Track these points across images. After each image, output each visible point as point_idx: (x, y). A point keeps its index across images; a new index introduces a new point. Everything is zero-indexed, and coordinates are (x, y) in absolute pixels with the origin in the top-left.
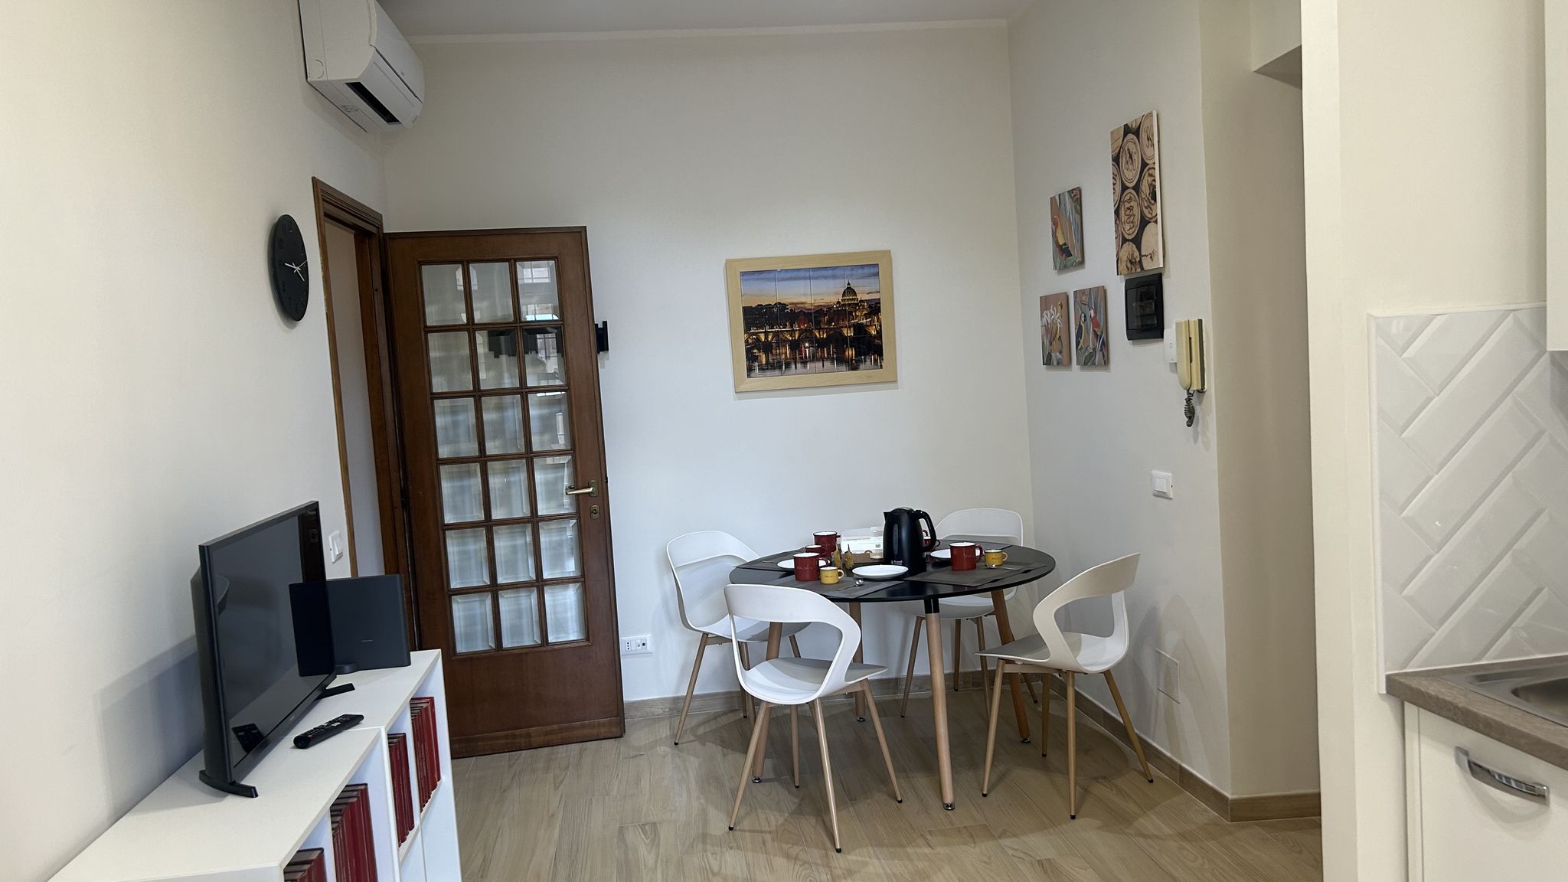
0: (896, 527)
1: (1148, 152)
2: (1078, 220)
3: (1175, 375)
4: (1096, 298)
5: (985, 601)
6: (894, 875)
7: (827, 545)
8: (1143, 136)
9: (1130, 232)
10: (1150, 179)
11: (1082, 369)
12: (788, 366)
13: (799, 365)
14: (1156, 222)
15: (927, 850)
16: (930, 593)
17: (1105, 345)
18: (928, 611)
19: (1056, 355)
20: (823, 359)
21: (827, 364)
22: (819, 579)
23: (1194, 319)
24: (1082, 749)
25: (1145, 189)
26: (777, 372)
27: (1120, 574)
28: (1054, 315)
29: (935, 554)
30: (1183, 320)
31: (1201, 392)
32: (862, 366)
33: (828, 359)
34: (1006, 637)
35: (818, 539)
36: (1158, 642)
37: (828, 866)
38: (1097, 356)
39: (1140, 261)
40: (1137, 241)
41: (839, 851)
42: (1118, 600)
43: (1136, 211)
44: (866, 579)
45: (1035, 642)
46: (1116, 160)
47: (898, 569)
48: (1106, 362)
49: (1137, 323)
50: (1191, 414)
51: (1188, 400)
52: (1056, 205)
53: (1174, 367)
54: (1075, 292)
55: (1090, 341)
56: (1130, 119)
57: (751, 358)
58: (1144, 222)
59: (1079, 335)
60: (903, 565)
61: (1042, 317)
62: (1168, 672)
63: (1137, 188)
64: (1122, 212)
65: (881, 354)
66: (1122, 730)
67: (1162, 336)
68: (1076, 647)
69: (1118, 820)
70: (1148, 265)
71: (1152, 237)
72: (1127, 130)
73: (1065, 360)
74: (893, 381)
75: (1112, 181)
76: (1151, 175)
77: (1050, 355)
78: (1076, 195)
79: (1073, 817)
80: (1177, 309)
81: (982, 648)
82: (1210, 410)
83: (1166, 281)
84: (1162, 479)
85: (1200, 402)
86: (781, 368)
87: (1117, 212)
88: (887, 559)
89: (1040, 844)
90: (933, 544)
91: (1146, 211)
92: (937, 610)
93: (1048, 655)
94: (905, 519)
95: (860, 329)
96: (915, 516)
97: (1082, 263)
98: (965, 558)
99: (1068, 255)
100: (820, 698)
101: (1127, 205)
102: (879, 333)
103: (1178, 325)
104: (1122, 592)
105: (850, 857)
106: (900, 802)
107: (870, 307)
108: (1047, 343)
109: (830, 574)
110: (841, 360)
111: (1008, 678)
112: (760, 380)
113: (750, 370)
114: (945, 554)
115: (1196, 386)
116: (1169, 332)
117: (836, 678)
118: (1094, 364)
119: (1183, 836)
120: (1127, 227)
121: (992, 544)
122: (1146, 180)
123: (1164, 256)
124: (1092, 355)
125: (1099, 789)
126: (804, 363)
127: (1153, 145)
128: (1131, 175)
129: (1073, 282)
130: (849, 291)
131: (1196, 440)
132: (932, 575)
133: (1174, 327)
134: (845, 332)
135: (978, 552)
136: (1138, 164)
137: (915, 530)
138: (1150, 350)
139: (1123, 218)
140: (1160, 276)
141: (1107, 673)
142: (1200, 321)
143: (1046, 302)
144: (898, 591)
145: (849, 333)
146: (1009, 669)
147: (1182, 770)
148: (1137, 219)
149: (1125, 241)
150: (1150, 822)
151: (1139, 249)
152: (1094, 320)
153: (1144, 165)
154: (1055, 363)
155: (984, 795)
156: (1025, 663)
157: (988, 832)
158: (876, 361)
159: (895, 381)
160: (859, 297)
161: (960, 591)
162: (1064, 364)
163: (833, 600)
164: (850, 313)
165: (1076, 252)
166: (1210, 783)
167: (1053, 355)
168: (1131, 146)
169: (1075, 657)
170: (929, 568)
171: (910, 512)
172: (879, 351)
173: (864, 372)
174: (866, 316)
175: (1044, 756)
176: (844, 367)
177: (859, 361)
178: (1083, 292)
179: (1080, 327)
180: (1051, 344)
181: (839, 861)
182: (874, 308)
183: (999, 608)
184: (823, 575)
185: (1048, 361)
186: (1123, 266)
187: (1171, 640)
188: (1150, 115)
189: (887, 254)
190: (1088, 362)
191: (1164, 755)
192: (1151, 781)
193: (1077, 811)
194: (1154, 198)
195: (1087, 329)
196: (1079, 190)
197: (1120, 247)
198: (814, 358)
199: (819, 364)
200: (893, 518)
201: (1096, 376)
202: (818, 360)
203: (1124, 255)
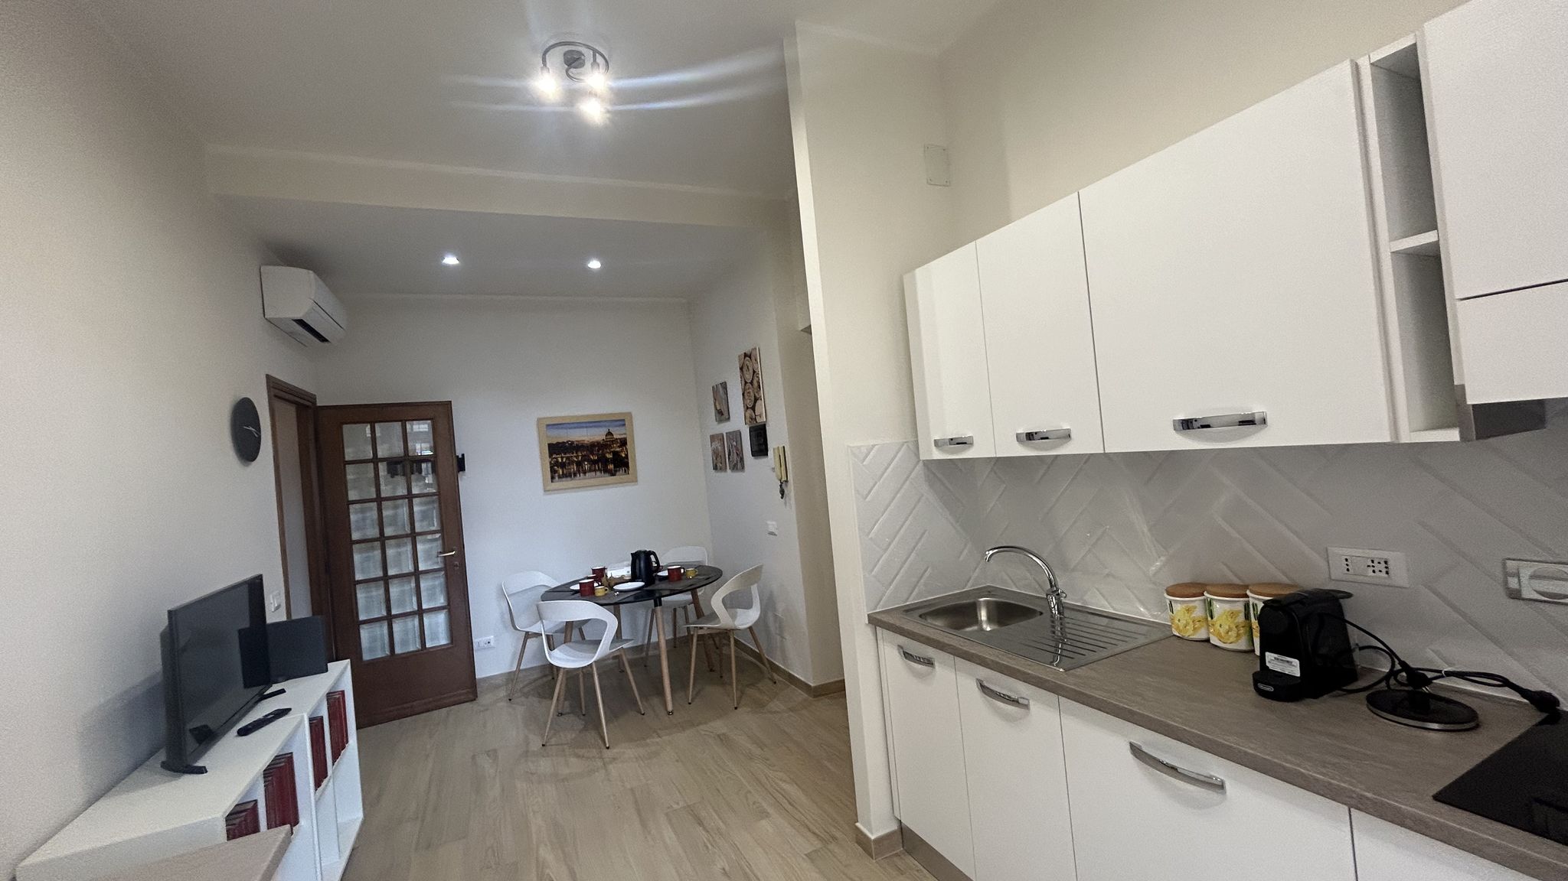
0: (637, 561)
1: (756, 366)
2: (726, 398)
3: (774, 474)
4: (736, 435)
5: (687, 597)
6: (640, 757)
7: (599, 574)
8: (753, 358)
9: (750, 404)
11: (732, 472)
12: (575, 475)
13: (581, 474)
14: (761, 400)
15: (658, 740)
16: (657, 595)
17: (742, 459)
18: (656, 605)
19: (719, 465)
20: (595, 470)
21: (598, 473)
22: (594, 594)
23: (781, 446)
24: (739, 670)
25: (755, 383)
26: (569, 479)
27: (754, 575)
28: (717, 444)
29: (660, 574)
30: (776, 447)
31: (787, 481)
32: (618, 473)
33: (598, 471)
34: (699, 614)
35: (594, 571)
36: (775, 609)
37: (601, 758)
38: (738, 465)
39: (755, 418)
40: (753, 408)
41: (608, 748)
42: (754, 589)
43: (752, 394)
44: (621, 591)
45: (713, 616)
46: (741, 369)
47: (640, 584)
48: (743, 467)
49: (756, 448)
50: (782, 492)
51: (781, 486)
52: (715, 390)
53: (773, 469)
54: (727, 433)
55: (735, 457)
56: (747, 350)
57: (553, 471)
58: (756, 400)
59: (729, 455)
60: (642, 581)
61: (712, 446)
62: (780, 624)
63: (752, 383)
64: (746, 394)
65: (628, 467)
66: (759, 657)
67: (767, 455)
68: (734, 617)
69: (759, 706)
70: (759, 420)
71: (760, 407)
72: (746, 355)
73: (724, 467)
74: (635, 481)
75: (740, 379)
76: (757, 377)
77: (716, 466)
78: (724, 385)
79: (736, 708)
80: (772, 443)
81: (687, 622)
82: (791, 489)
83: (767, 428)
84: (772, 526)
85: (786, 486)
86: (571, 476)
87: (743, 394)
88: (633, 579)
89: (719, 726)
90: (659, 568)
91: (756, 394)
92: (661, 605)
93: (719, 622)
94: (643, 556)
95: (615, 454)
96: (648, 554)
97: (729, 418)
98: (676, 575)
99: (722, 415)
100: (595, 662)
101: (748, 391)
102: (627, 455)
103: (774, 449)
104: (756, 585)
105: (615, 751)
106: (643, 714)
107: (621, 442)
109: (600, 591)
110: (606, 471)
111: (701, 637)
112: (559, 484)
113: (553, 478)
114: (665, 573)
115: (784, 479)
116: (770, 452)
117: (604, 649)
118: (737, 469)
119: (791, 710)
120: (748, 401)
121: (690, 566)
122: (756, 380)
123: (766, 416)
124: (736, 464)
125: (750, 691)
126: (585, 473)
127: (758, 363)
128: (749, 377)
129: (725, 428)
130: (609, 433)
131: (785, 505)
132: (659, 586)
133: (772, 450)
134: (607, 456)
135: (682, 571)
136: (751, 371)
137: (648, 562)
138: (762, 461)
139: (746, 397)
140: (764, 426)
141: (750, 628)
142: (784, 447)
143: (713, 438)
144: (639, 596)
145: (609, 456)
146: (701, 632)
147: (790, 675)
148: (753, 399)
149: (747, 408)
150: (776, 705)
151: (754, 412)
152: (735, 447)
153: (754, 372)
154: (719, 469)
155: (690, 704)
156: (709, 628)
157: (692, 724)
158: (625, 470)
160: (615, 437)
161: (673, 592)
162: (723, 469)
163: (602, 605)
164: (610, 445)
165: (725, 413)
166: (802, 679)
168: (748, 363)
169: (734, 621)
170: (657, 582)
171: (645, 552)
172: (626, 465)
173: (620, 476)
174: (619, 447)
175: (721, 677)
176: (607, 475)
177: (616, 471)
178: (730, 433)
179: (730, 450)
180: (716, 459)
181: (607, 754)
182: (623, 443)
183: (695, 600)
184: (596, 591)
185: (715, 468)
186: (748, 420)
187: (780, 607)
188: (755, 349)
189: (630, 414)
190: (734, 468)
191: (780, 668)
192: (775, 683)
193: (738, 704)
194: (760, 388)
195: (733, 451)
196: (726, 383)
197: (746, 411)
198: (590, 470)
199: (593, 473)
200: (636, 556)
201: (737, 475)
202: (593, 471)
203: (748, 415)
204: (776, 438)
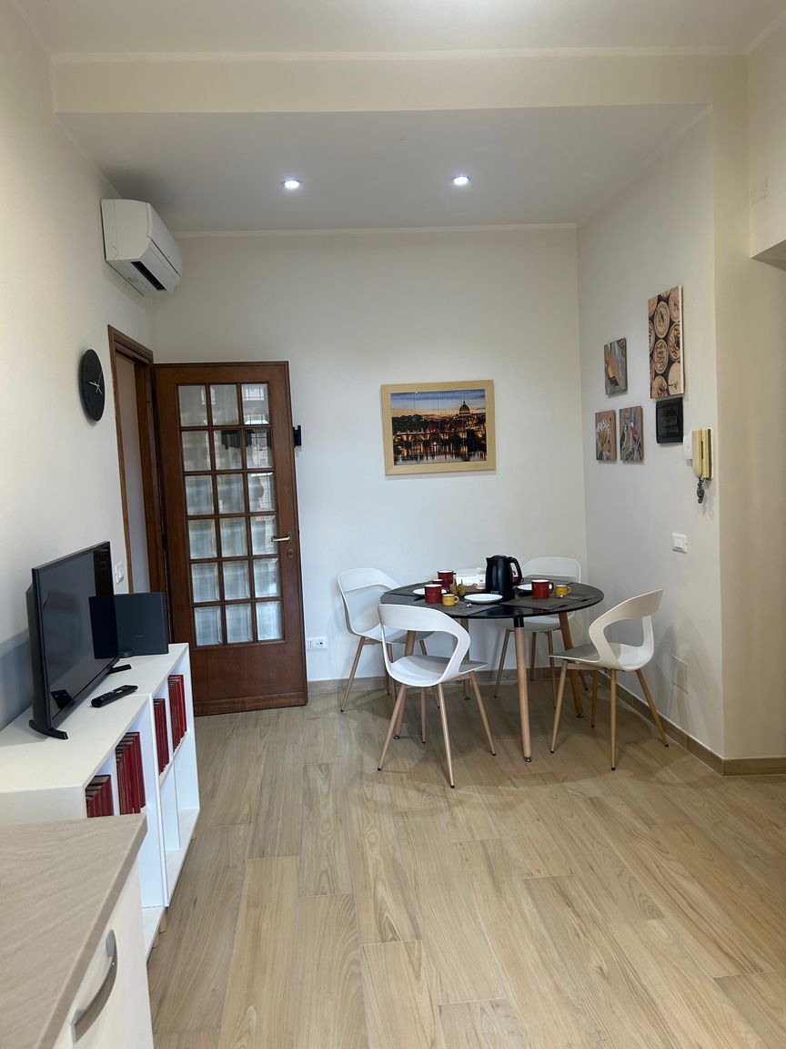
0: (495, 568)
1: (675, 314)
2: (624, 361)
3: (690, 468)
4: (635, 414)
5: (555, 620)
6: (491, 804)
7: (447, 579)
8: (671, 303)
9: (660, 368)
10: (676, 332)
11: (624, 463)
12: (422, 458)
13: (429, 458)
14: (679, 362)
15: (513, 788)
16: (517, 613)
17: (641, 446)
18: (516, 625)
19: (606, 453)
20: (445, 453)
21: (448, 457)
22: (442, 602)
23: (705, 429)
24: (620, 723)
25: (672, 338)
26: (414, 462)
27: (649, 604)
28: (605, 425)
29: (521, 587)
30: (697, 430)
31: (709, 479)
32: (472, 458)
33: (449, 453)
34: (568, 645)
35: (441, 575)
36: (673, 651)
37: (446, 798)
38: (634, 453)
39: (667, 390)
40: (665, 375)
41: (453, 787)
42: (647, 622)
43: (665, 355)
44: (473, 603)
45: (589, 648)
46: (652, 319)
47: (495, 597)
48: (641, 458)
49: (664, 432)
50: (701, 495)
51: (700, 485)
52: (608, 351)
53: (690, 462)
54: (621, 410)
55: (630, 444)
56: (662, 291)
57: (397, 452)
58: (671, 362)
59: (622, 440)
60: (499, 594)
61: (596, 427)
62: (680, 672)
63: (666, 339)
64: (655, 355)
65: (485, 451)
66: (648, 712)
67: (682, 441)
68: (617, 653)
69: (643, 772)
70: (673, 392)
71: (676, 371)
72: (660, 299)
73: (612, 457)
74: (493, 469)
75: (648, 333)
76: (676, 330)
77: (601, 454)
78: (622, 344)
79: (613, 769)
80: (692, 423)
81: (551, 651)
82: (714, 492)
83: (685, 403)
84: (680, 539)
85: (708, 485)
86: (417, 459)
87: (651, 355)
88: (488, 590)
89: (591, 787)
90: (520, 580)
91: (672, 354)
92: (522, 625)
93: (598, 658)
94: (501, 563)
95: (471, 433)
96: (507, 561)
97: (626, 390)
98: (542, 590)
99: (616, 384)
100: (442, 683)
101: (659, 350)
102: (484, 436)
103: (693, 433)
104: (649, 617)
105: (460, 792)
106: (494, 755)
107: (478, 418)
108: (600, 444)
109: (449, 599)
110: (458, 454)
111: (569, 672)
112: (403, 467)
113: (396, 460)
114: (528, 587)
115: (705, 475)
116: (687, 437)
117: (453, 670)
118: (632, 459)
119: (690, 784)
120: (659, 365)
121: (560, 582)
122: (673, 333)
123: (684, 386)
124: (632, 453)
125: (630, 750)
126: (433, 456)
127: (678, 309)
128: (662, 329)
129: (619, 403)
130: (465, 407)
131: (704, 513)
132: (518, 601)
133: (691, 434)
134: (461, 435)
135: (550, 587)
136: (667, 322)
137: (508, 571)
138: (673, 450)
139: (656, 359)
140: (681, 399)
141: (638, 672)
142: (709, 430)
143: (599, 417)
144: (495, 611)
145: (463, 436)
146: (571, 667)
147: (689, 739)
148: (666, 361)
149: (656, 375)
150: (667, 774)
151: (667, 381)
152: (633, 429)
153: (671, 323)
154: (605, 458)
155: (552, 752)
156: (582, 663)
157: (553, 777)
158: (481, 455)
159: (494, 469)
160: (471, 411)
161: (537, 613)
162: (612, 459)
163: (452, 617)
164: (465, 422)
165: (621, 383)
166: (708, 748)
167: (604, 453)
168: (662, 310)
169: (617, 659)
170: (517, 597)
171: (504, 558)
172: (483, 448)
173: (475, 462)
174: (476, 425)
175: (593, 726)
176: (459, 459)
177: (470, 455)
178: (626, 410)
179: (624, 434)
180: (602, 445)
181: (453, 794)
182: (481, 420)
183: (564, 626)
184: (444, 599)
185: (600, 457)
186: (654, 393)
187: (682, 650)
188: (677, 288)
189: (491, 382)
190: (628, 458)
191: (677, 729)
192: (667, 746)
193: (616, 763)
194: (678, 346)
195: (628, 434)
196: (625, 340)
197: (653, 379)
198: (439, 453)
199: (443, 457)
200: (492, 562)
201: (633, 468)
202: (442, 454)
203: (656, 384)
204: (696, 418)
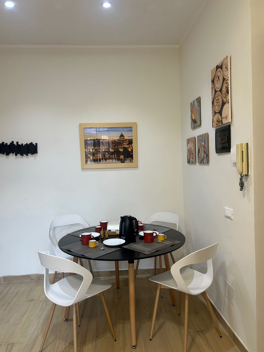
1: (226, 73)
2: (199, 109)
3: (235, 168)
4: (205, 138)
7: (104, 225)
8: (224, 67)
9: (217, 109)
10: (226, 85)
11: (200, 165)
12: (100, 160)
13: (104, 161)
14: (228, 103)
17: (208, 155)
19: (191, 160)
20: (112, 159)
21: (114, 160)
22: (88, 245)
23: (244, 143)
25: (224, 90)
26: (96, 162)
28: (191, 145)
30: (240, 143)
31: (247, 175)
32: (126, 162)
33: (114, 159)
35: (101, 223)
36: (225, 277)
38: (205, 160)
39: (221, 121)
40: (220, 113)
42: (210, 263)
43: (220, 100)
46: (213, 81)
47: (122, 241)
48: (208, 162)
49: (220, 146)
50: (242, 185)
51: (241, 179)
52: (192, 105)
53: (235, 164)
54: (198, 136)
55: (202, 154)
56: (218, 63)
57: (87, 157)
58: (223, 104)
59: (199, 152)
61: (187, 146)
62: (230, 291)
63: (221, 91)
64: (215, 102)
65: (132, 158)
67: (230, 152)
70: (225, 121)
71: (227, 107)
72: (217, 67)
73: (194, 162)
74: (136, 167)
75: (211, 90)
76: (227, 83)
77: (189, 160)
78: (199, 100)
80: (236, 140)
82: (251, 183)
83: (232, 128)
84: (229, 211)
85: (246, 180)
86: (97, 161)
87: (213, 103)
88: (120, 236)
91: (224, 99)
95: (125, 149)
97: (200, 125)
98: (149, 238)
99: (196, 123)
101: (217, 98)
102: (132, 150)
103: (237, 145)
106: (116, 340)
107: (129, 141)
108: (189, 155)
109: (92, 244)
110: (119, 159)
112: (91, 164)
113: (86, 161)
114: (142, 234)
115: (245, 173)
116: (233, 149)
118: (204, 163)
120: (217, 107)
122: (225, 85)
123: (231, 117)
124: (203, 159)
126: (106, 160)
127: (228, 70)
128: (218, 85)
129: (197, 133)
130: (122, 136)
131: (244, 197)
133: (235, 147)
134: (120, 150)
136: (222, 80)
138: (225, 157)
139: (215, 104)
140: (230, 125)
142: (247, 144)
143: (189, 141)
145: (121, 150)
146: (163, 287)
148: (220, 104)
149: (216, 113)
151: (221, 115)
152: (204, 146)
153: (224, 79)
154: (191, 163)
155: (151, 340)
158: (130, 160)
159: (137, 167)
160: (125, 138)
162: (194, 163)
164: (122, 143)
165: (198, 121)
167: (190, 160)
168: (219, 74)
172: (131, 157)
173: (126, 164)
174: (128, 145)
176: (119, 162)
177: (125, 160)
178: (200, 136)
179: (199, 149)
180: (190, 156)
182: (130, 142)
184: (90, 243)
185: (189, 162)
186: (215, 124)
188: (227, 57)
189: (135, 124)
190: (202, 162)
191: (227, 324)
192: (221, 337)
194: (228, 93)
195: (201, 150)
196: (200, 98)
197: (214, 116)
198: (109, 158)
199: (111, 160)
200: (123, 219)
201: (204, 167)
202: (111, 159)
203: (215, 119)
